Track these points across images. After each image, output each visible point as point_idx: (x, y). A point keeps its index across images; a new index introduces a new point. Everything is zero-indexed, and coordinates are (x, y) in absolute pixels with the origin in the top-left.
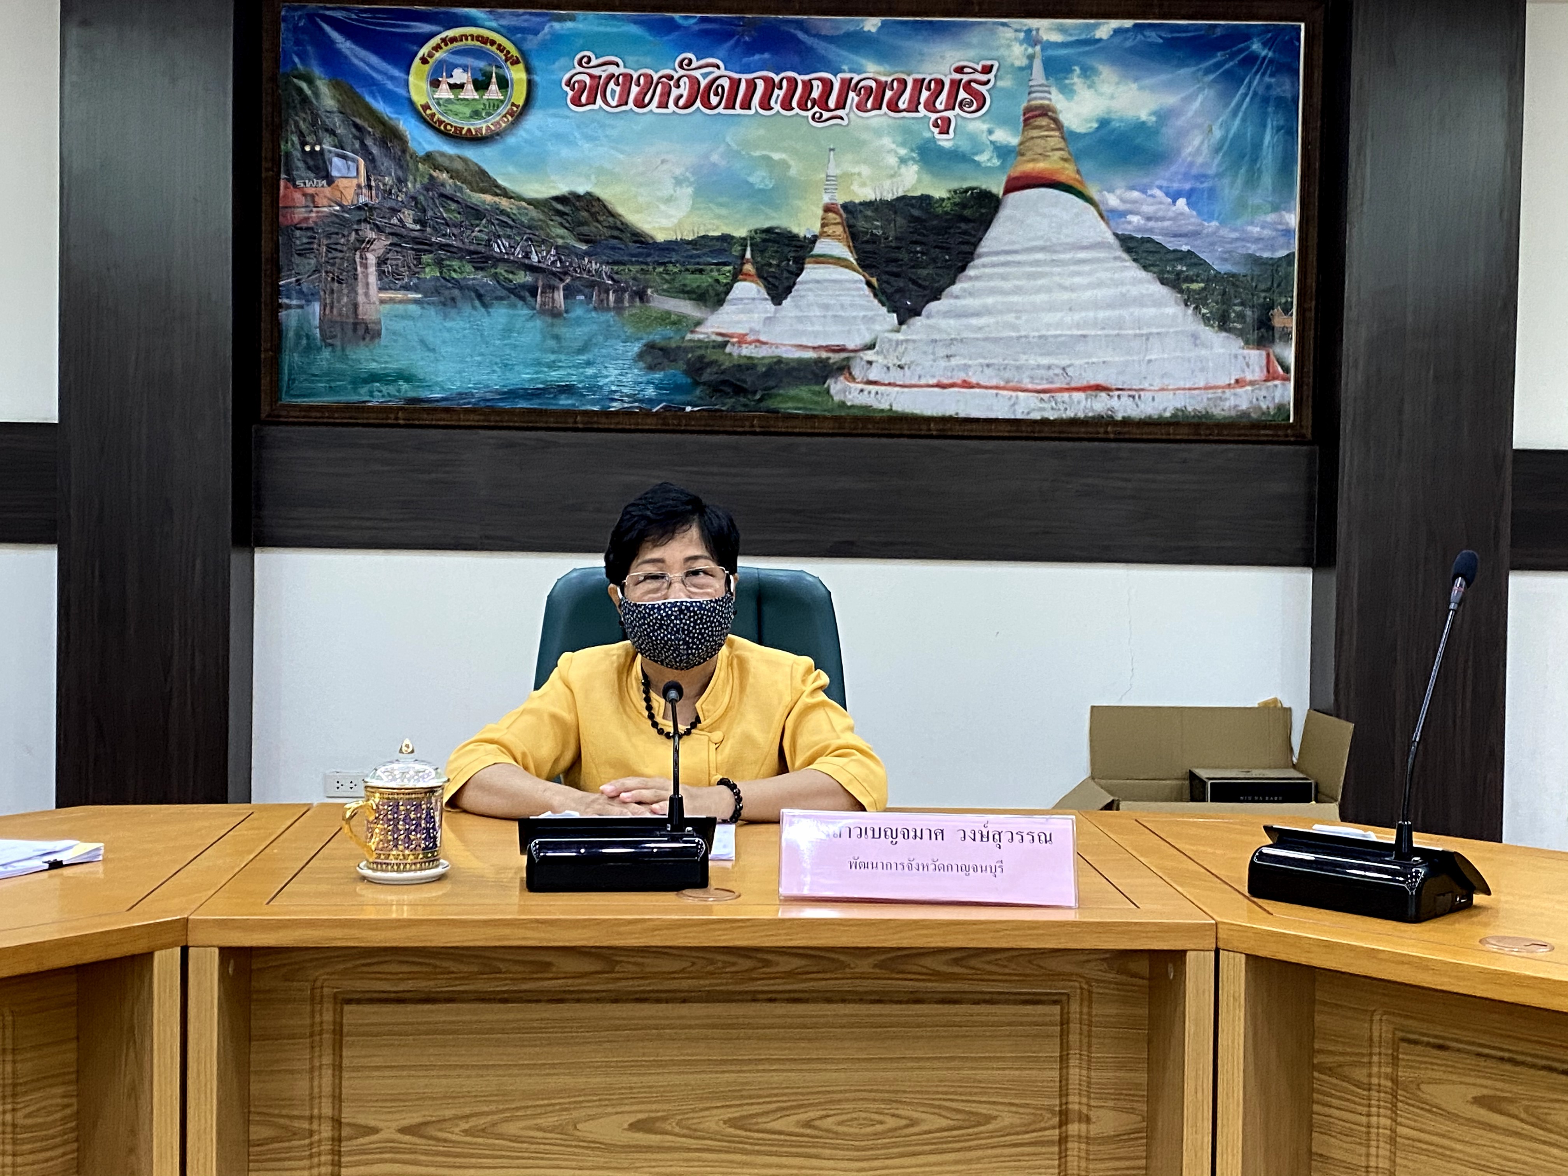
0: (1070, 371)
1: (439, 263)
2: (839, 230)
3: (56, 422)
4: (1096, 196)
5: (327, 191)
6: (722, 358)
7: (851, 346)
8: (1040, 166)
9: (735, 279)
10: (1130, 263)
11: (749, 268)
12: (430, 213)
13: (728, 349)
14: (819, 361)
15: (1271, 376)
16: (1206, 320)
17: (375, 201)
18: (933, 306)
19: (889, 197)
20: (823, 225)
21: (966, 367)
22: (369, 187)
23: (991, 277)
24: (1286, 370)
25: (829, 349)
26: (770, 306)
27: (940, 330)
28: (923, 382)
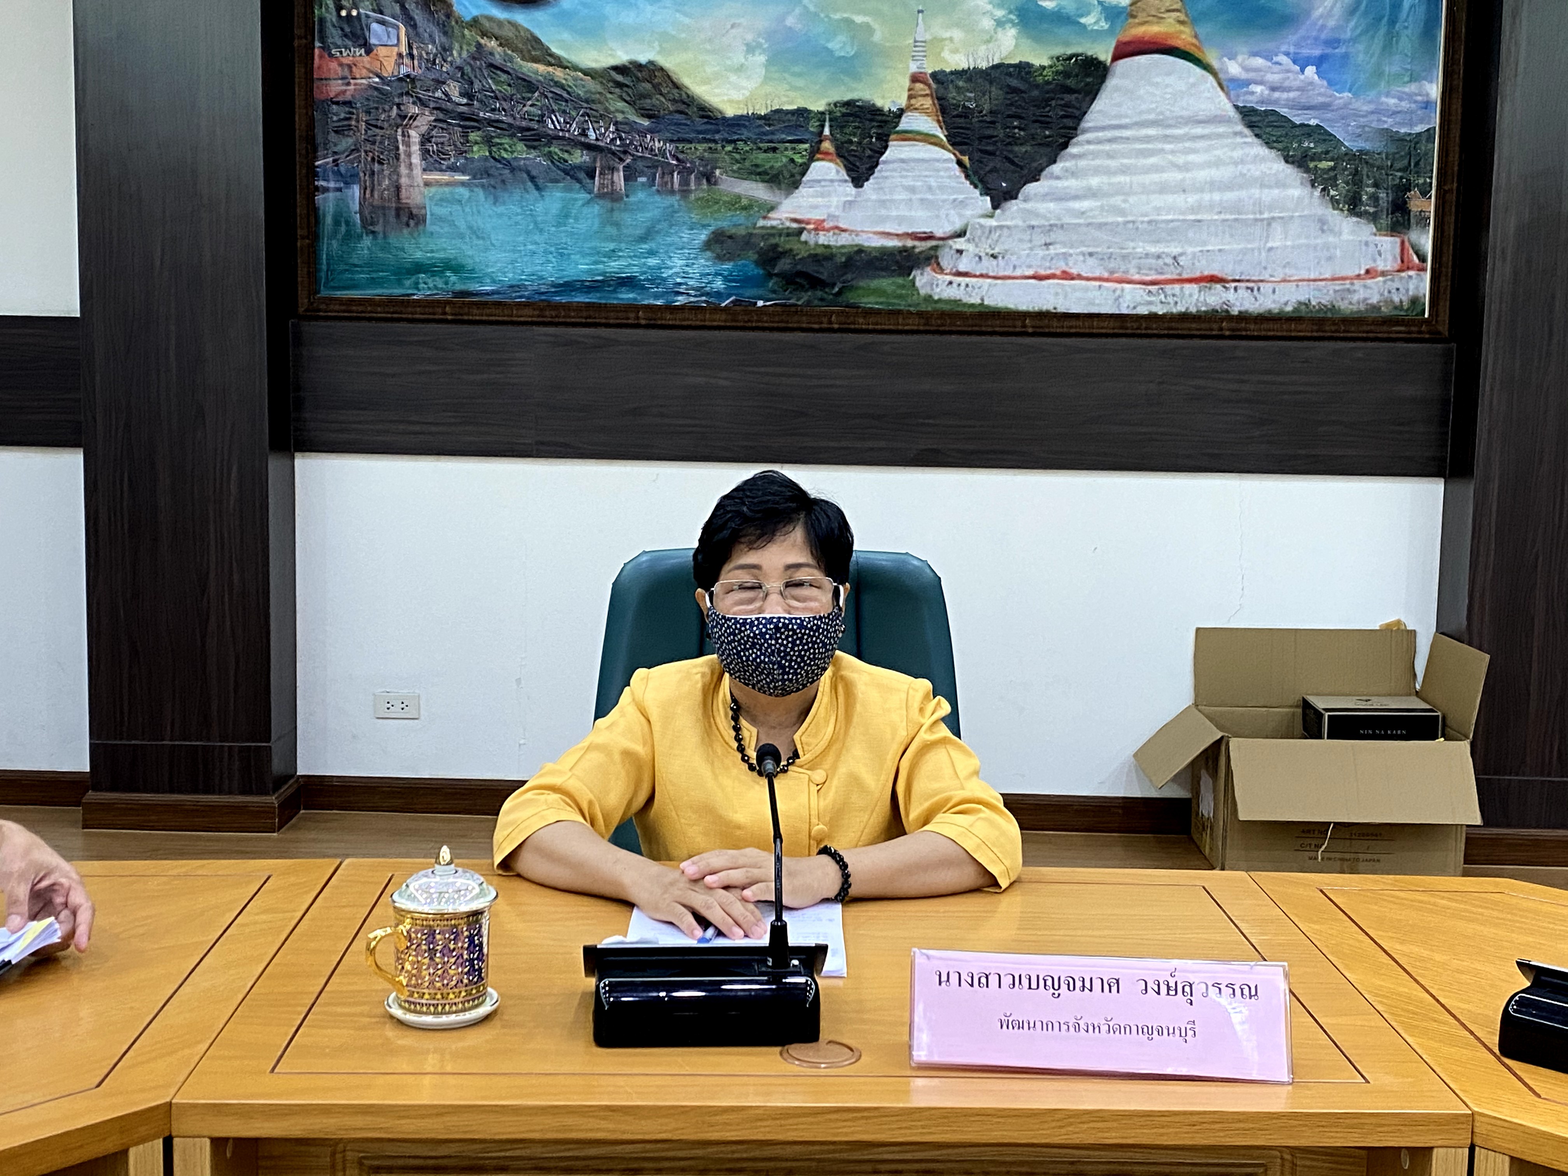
0: (1182, 261)
1: (488, 141)
2: (928, 102)
3: (78, 315)
4: (1215, 64)
5: (366, 59)
6: (796, 247)
7: (939, 233)
8: (1153, 30)
9: (812, 159)
10: (1251, 139)
11: (827, 145)
12: (477, 86)
13: (804, 237)
14: (904, 251)
15: (1404, 266)
16: (1335, 203)
17: (418, 72)
18: (1031, 188)
19: (984, 65)
20: (910, 97)
21: (1065, 256)
22: (411, 56)
23: (1095, 155)
24: (1423, 259)
25: (915, 236)
26: (850, 188)
27: (1037, 215)
28: (1018, 273)
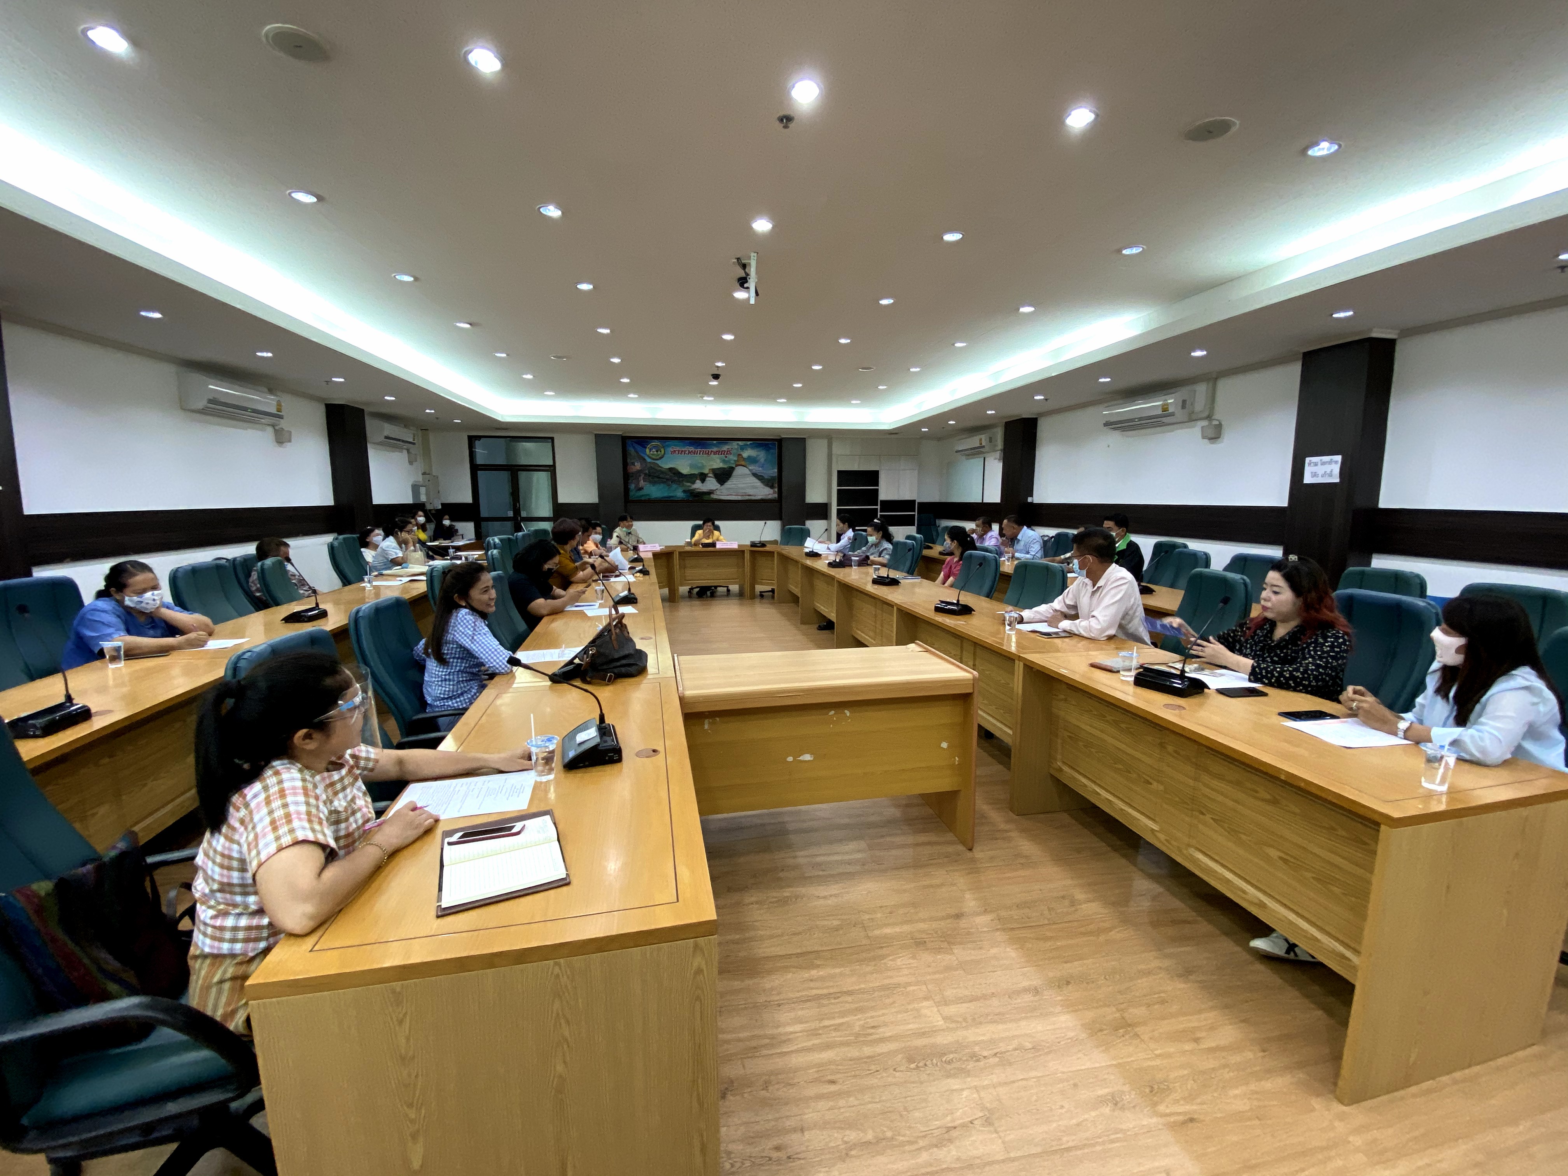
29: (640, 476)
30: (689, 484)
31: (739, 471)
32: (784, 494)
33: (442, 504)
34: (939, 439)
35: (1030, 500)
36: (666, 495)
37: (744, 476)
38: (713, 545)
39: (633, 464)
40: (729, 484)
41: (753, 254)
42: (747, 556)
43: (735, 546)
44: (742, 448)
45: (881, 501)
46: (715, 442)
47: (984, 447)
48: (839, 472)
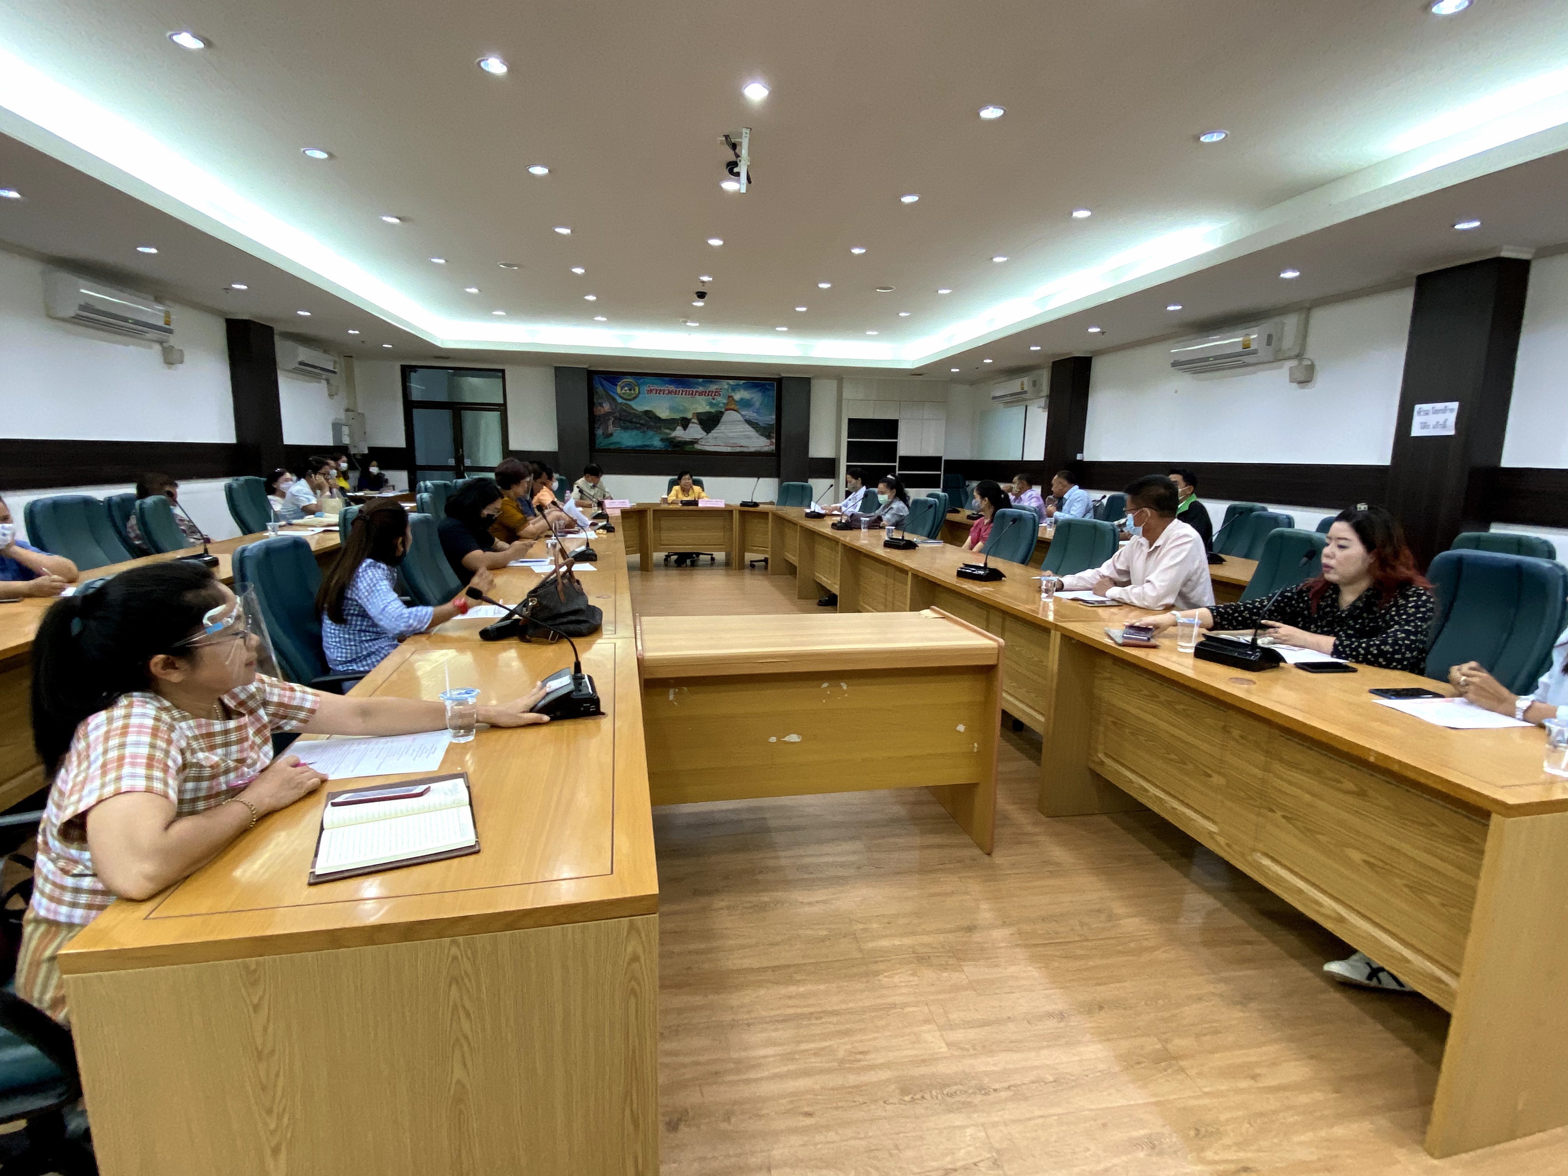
0: (736, 443)
2: (695, 417)
3: (558, 451)
4: (740, 412)
6: (675, 440)
7: (698, 438)
8: (731, 407)
9: (677, 426)
10: (747, 424)
11: (679, 424)
14: (692, 441)
15: (770, 444)
16: (760, 435)
18: (712, 431)
19: (704, 412)
21: (718, 442)
23: (722, 426)
24: (773, 443)
25: (694, 439)
26: (683, 431)
27: (714, 436)
28: (711, 445)
29: (609, 420)
30: (667, 431)
31: (729, 416)
32: (782, 446)
33: (370, 449)
34: (972, 383)
35: (1079, 457)
36: (639, 443)
37: (734, 422)
38: (695, 503)
39: (601, 405)
40: (714, 433)
41: (744, 130)
42: (736, 516)
43: (720, 504)
44: (734, 389)
45: (901, 457)
46: (701, 380)
47: (1025, 392)
48: (851, 421)
